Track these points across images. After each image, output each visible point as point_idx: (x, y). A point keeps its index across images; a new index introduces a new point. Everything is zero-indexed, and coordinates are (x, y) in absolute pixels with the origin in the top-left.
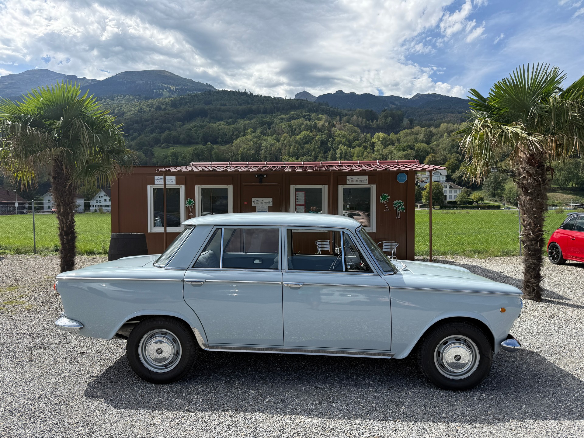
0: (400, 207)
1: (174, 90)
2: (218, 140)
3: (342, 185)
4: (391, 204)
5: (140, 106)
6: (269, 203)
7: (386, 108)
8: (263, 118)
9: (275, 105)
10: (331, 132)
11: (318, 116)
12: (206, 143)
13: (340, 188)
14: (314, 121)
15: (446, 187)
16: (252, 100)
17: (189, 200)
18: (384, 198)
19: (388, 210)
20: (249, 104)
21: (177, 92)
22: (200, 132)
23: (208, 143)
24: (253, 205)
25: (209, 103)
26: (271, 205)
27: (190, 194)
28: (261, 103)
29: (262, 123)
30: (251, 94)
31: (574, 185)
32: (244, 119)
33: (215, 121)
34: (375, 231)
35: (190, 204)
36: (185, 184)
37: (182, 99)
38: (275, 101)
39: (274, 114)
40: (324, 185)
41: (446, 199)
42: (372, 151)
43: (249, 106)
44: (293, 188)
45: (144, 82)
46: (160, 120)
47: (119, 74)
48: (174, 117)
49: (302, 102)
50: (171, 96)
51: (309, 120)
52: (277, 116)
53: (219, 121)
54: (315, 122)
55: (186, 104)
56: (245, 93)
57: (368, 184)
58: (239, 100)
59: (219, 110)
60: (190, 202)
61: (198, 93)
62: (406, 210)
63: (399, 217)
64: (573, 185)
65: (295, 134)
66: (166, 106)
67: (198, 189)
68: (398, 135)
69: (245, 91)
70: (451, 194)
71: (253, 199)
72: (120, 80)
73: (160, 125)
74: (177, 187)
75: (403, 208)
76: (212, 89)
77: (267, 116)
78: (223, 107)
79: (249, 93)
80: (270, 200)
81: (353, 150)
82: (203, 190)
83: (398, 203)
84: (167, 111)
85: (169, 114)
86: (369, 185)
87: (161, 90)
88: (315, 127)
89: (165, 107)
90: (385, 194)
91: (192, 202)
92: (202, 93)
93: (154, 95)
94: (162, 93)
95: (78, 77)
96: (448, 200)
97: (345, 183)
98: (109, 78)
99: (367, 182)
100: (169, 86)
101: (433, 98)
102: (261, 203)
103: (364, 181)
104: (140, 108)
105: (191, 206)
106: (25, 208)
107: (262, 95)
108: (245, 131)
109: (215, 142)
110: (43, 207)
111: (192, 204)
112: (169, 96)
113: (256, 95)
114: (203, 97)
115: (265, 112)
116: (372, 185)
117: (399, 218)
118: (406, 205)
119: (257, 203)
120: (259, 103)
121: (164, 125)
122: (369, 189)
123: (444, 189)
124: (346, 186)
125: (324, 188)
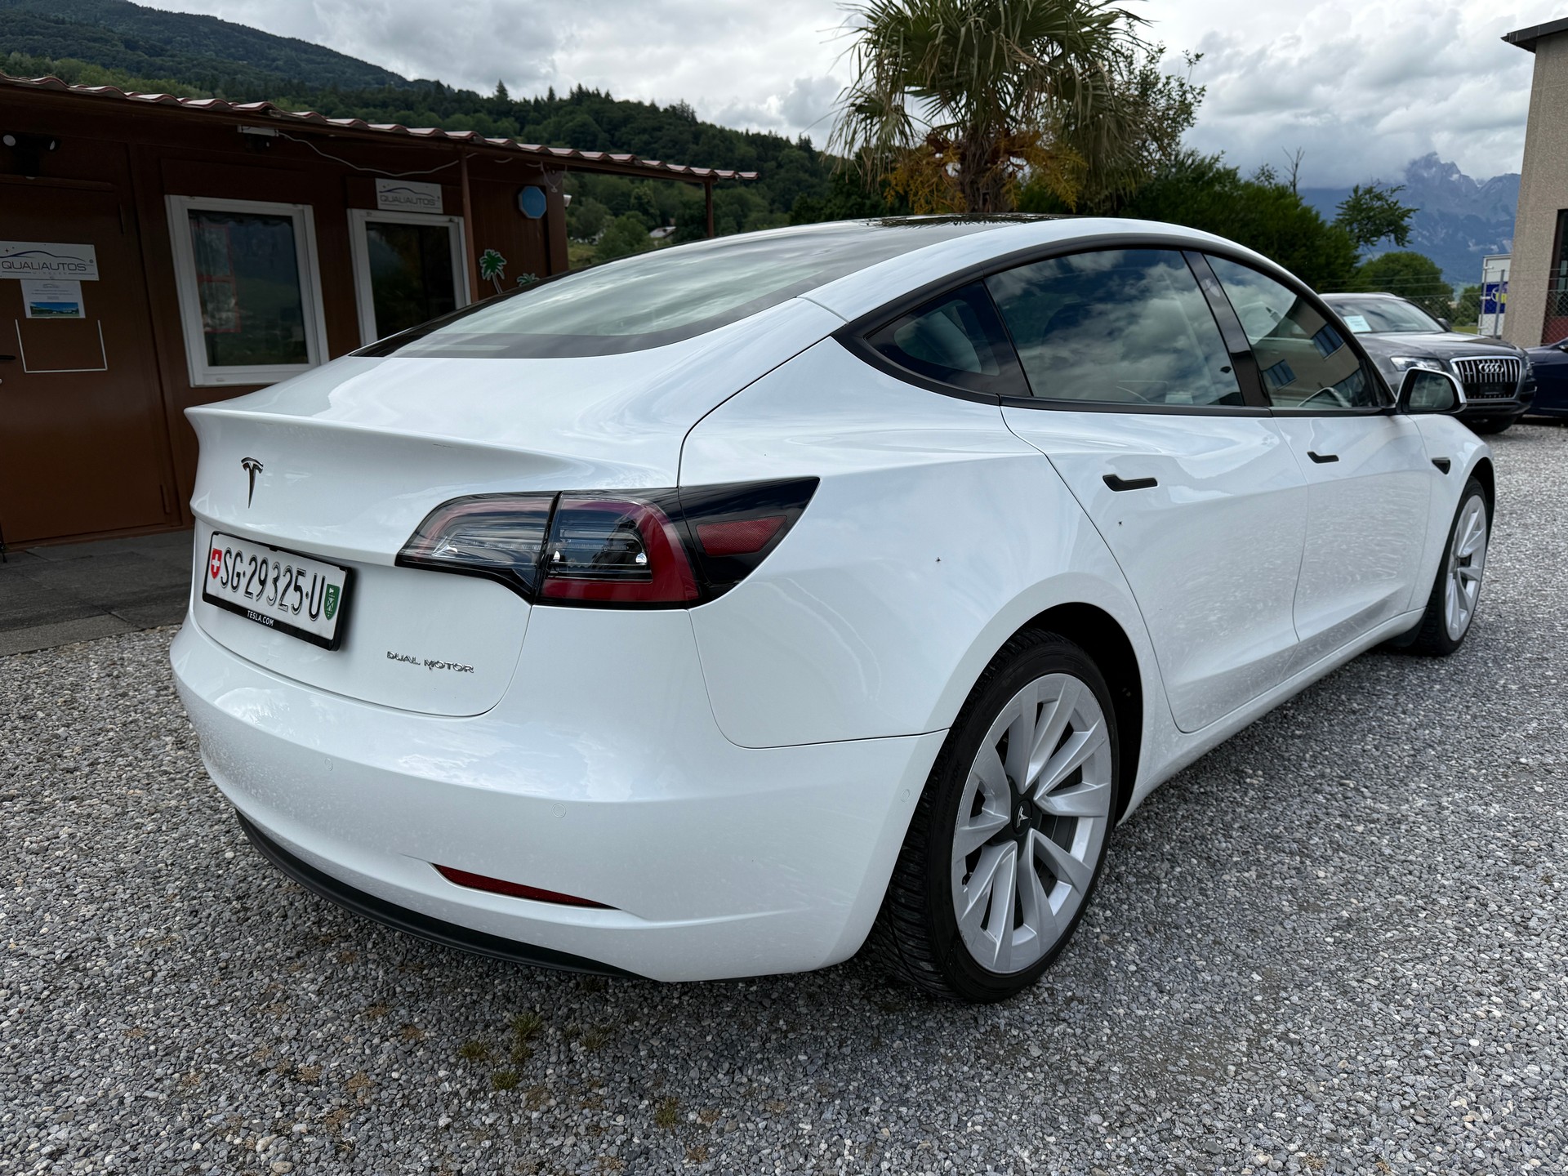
3: (363, 212)
6: (81, 267)
13: (357, 219)
18: (492, 264)
26: (93, 275)
40: (300, 207)
44: (178, 207)
57: (446, 213)
80: (87, 252)
86: (446, 218)
90: (493, 252)
97: (371, 203)
99: (439, 204)
102: (45, 266)
103: (431, 202)
116: (455, 219)
119: (25, 265)
122: (446, 231)
124: (377, 217)
125: (303, 217)
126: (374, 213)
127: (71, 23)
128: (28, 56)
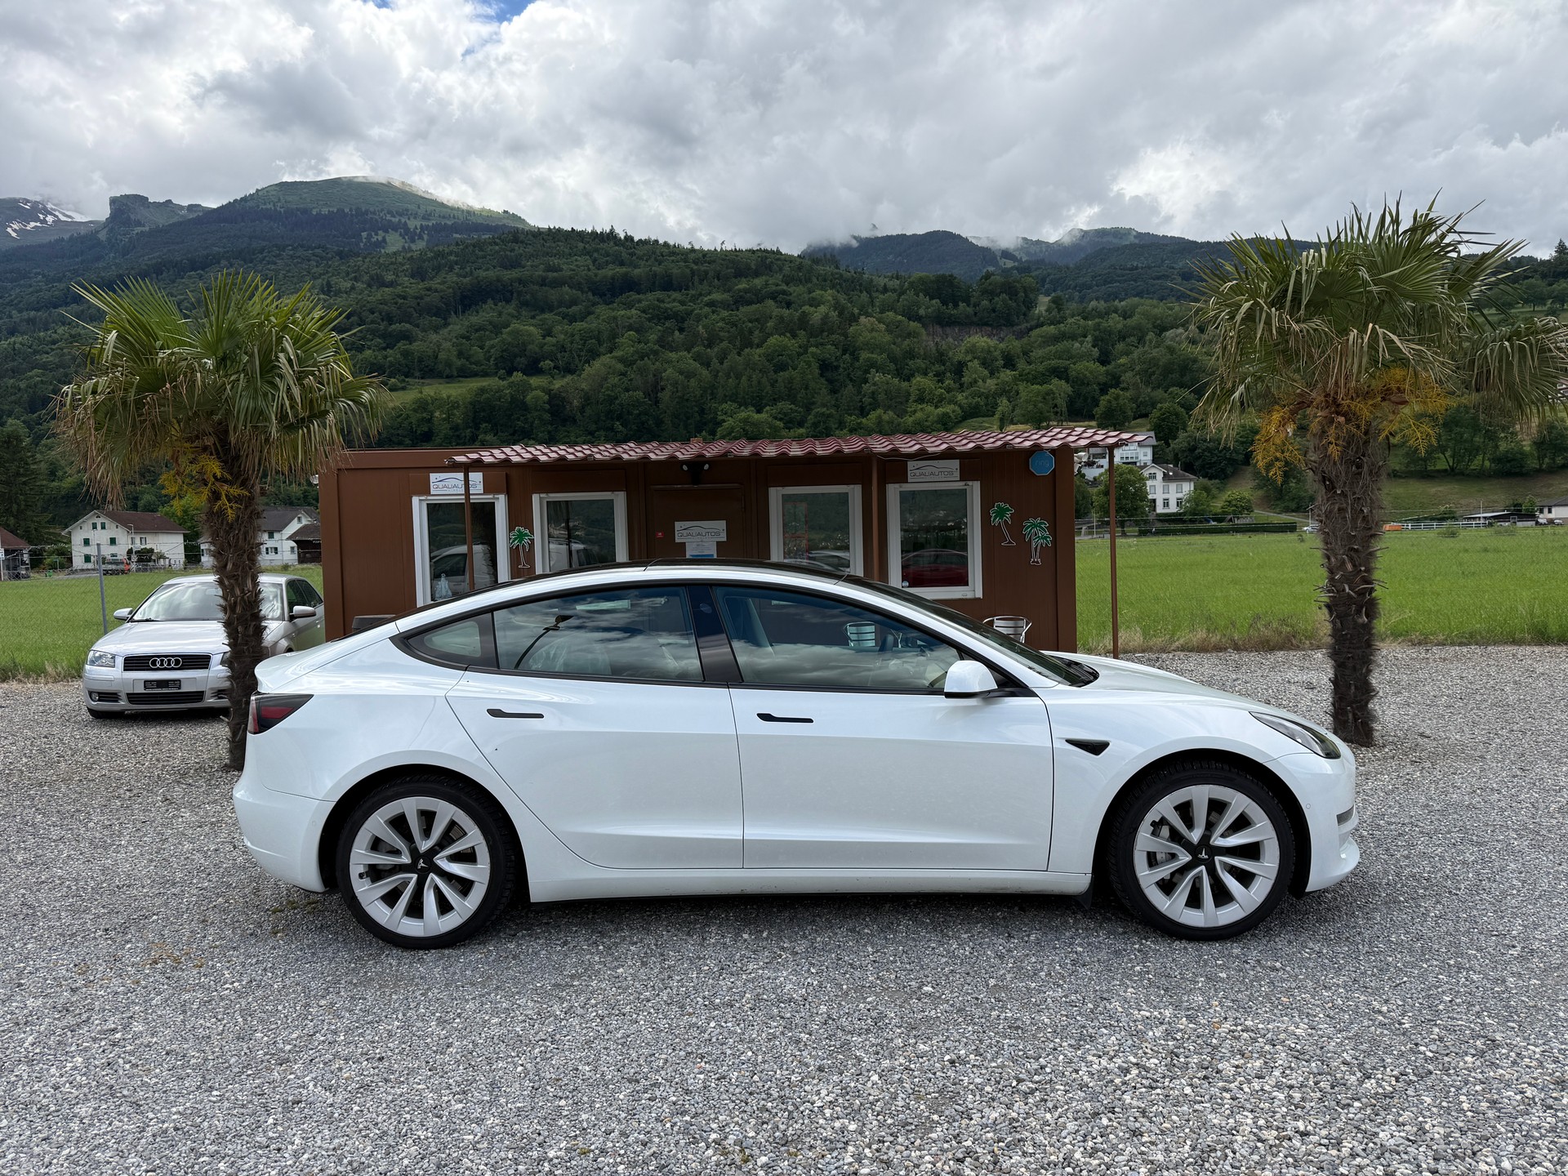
0: (1038, 534)
1: (418, 231)
2: (542, 363)
3: (897, 486)
4: (1016, 528)
5: (326, 277)
6: (717, 534)
7: (991, 269)
8: (663, 302)
9: (695, 267)
10: (846, 336)
11: (810, 293)
12: (510, 373)
13: (894, 492)
14: (801, 307)
15: (1153, 477)
16: (632, 254)
17: (519, 531)
18: (1001, 513)
19: (1010, 542)
20: (622, 264)
21: (425, 237)
22: (492, 342)
23: (515, 373)
24: (677, 541)
25: (514, 264)
26: (723, 538)
28: (656, 260)
29: (660, 316)
30: (629, 238)
31: (1487, 463)
32: (611, 306)
33: (533, 313)
34: (979, 594)
35: (520, 542)
36: (507, 492)
37: (440, 254)
38: (692, 255)
39: (692, 292)
40: (853, 486)
41: (1155, 510)
42: (957, 385)
43: (624, 270)
44: (775, 494)
45: (335, 210)
46: (380, 314)
47: (263, 189)
48: (418, 304)
49: (766, 258)
50: (409, 247)
51: (789, 305)
52: (701, 295)
53: (543, 311)
54: (804, 312)
55: (451, 269)
56: (611, 236)
57: (962, 480)
58: (596, 255)
59: (543, 282)
60: (521, 536)
61: (483, 237)
62: (1054, 542)
63: (1036, 559)
64: (1483, 465)
65: (750, 345)
66: (397, 276)
67: (538, 503)
68: (1025, 340)
69: (612, 231)
70: (1166, 496)
71: (678, 525)
72: (269, 206)
73: (382, 327)
74: (488, 498)
75: (1046, 538)
76: (521, 226)
77: (673, 297)
78: (551, 275)
79: (622, 236)
80: (722, 525)
81: (906, 383)
82: (552, 505)
83: (1034, 526)
84: (399, 289)
85: (404, 298)
86: (963, 483)
87: (380, 232)
88: (803, 322)
89: (393, 277)
90: (1002, 504)
91: (526, 535)
92: (493, 238)
93: (362, 244)
94: (384, 238)
95: (151, 200)
96: (1160, 509)
97: (903, 478)
98: (235, 201)
99: (957, 474)
100: (403, 221)
101: (1115, 241)
102: (699, 534)
103: (951, 473)
104: (325, 283)
105: (524, 545)
106: (23, 563)
107: (657, 241)
108: (614, 338)
109: (533, 369)
110: (70, 560)
111: (526, 540)
112: (404, 247)
113: (640, 240)
114: (497, 248)
115: (668, 284)
116: (970, 483)
117: (1037, 562)
118: (1053, 530)
119: (689, 535)
120: (649, 263)
121: (393, 327)
122: (964, 493)
123: (1149, 483)
124: (906, 487)
125: (855, 492)
126: (904, 485)
127: (1142, 268)
128: (1102, 302)
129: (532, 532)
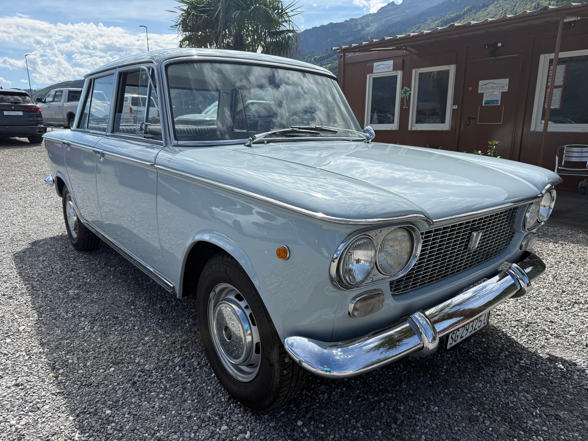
6: (503, 87)
17: (405, 89)
24: (479, 92)
26: (506, 89)
27: (407, 83)
35: (405, 95)
36: (403, 69)
44: (544, 59)
60: (406, 92)
67: (415, 73)
71: (481, 83)
74: (394, 73)
80: (505, 82)
82: (421, 74)
91: (408, 91)
102: (492, 88)
105: (406, 97)
111: (408, 94)
119: (486, 88)
129: (410, 90)
